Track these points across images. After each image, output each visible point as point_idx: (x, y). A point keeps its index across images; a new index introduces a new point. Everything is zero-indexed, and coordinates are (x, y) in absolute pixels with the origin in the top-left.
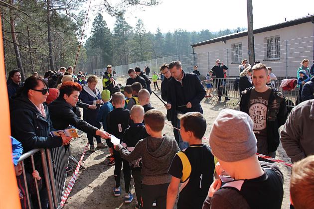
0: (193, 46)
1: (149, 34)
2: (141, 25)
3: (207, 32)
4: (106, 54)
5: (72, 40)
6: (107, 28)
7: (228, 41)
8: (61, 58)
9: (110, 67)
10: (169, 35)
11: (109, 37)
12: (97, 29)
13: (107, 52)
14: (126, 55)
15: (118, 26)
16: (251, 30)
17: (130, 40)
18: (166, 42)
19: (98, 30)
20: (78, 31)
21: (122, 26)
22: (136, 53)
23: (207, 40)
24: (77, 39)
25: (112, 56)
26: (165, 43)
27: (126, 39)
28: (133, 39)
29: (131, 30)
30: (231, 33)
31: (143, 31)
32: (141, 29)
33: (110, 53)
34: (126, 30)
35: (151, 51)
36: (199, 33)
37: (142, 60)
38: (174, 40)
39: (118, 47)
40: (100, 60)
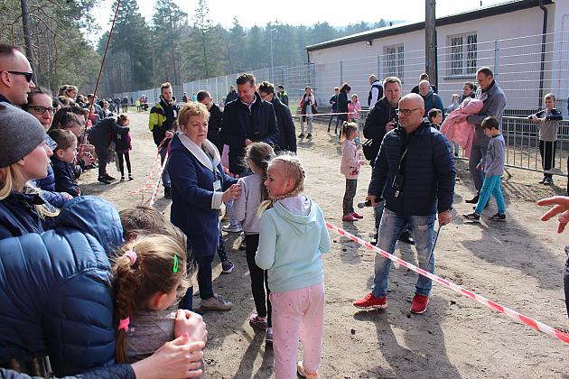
0: (309, 50)
1: (219, 28)
2: (205, 11)
3: (325, 25)
4: (140, 64)
5: (72, 37)
6: (140, 15)
7: (375, 41)
8: (51, 71)
9: (167, 87)
10: (255, 29)
11: (144, 33)
12: (120, 16)
13: (140, 60)
14: (177, 66)
15: (161, 10)
16: (430, 19)
17: (184, 39)
18: (251, 43)
19: (122, 18)
20: (83, 19)
21: (167, 11)
22: (196, 62)
23: (325, 41)
24: (82, 35)
25: (151, 68)
26: (248, 46)
27: (175, 36)
28: (190, 36)
29: (184, 19)
30: (368, 29)
31: (208, 21)
32: (205, 19)
33: (147, 63)
34: (176, 19)
35: (225, 60)
36: (310, 28)
37: (207, 76)
38: (265, 41)
39: (162, 51)
40: (128, 76)
